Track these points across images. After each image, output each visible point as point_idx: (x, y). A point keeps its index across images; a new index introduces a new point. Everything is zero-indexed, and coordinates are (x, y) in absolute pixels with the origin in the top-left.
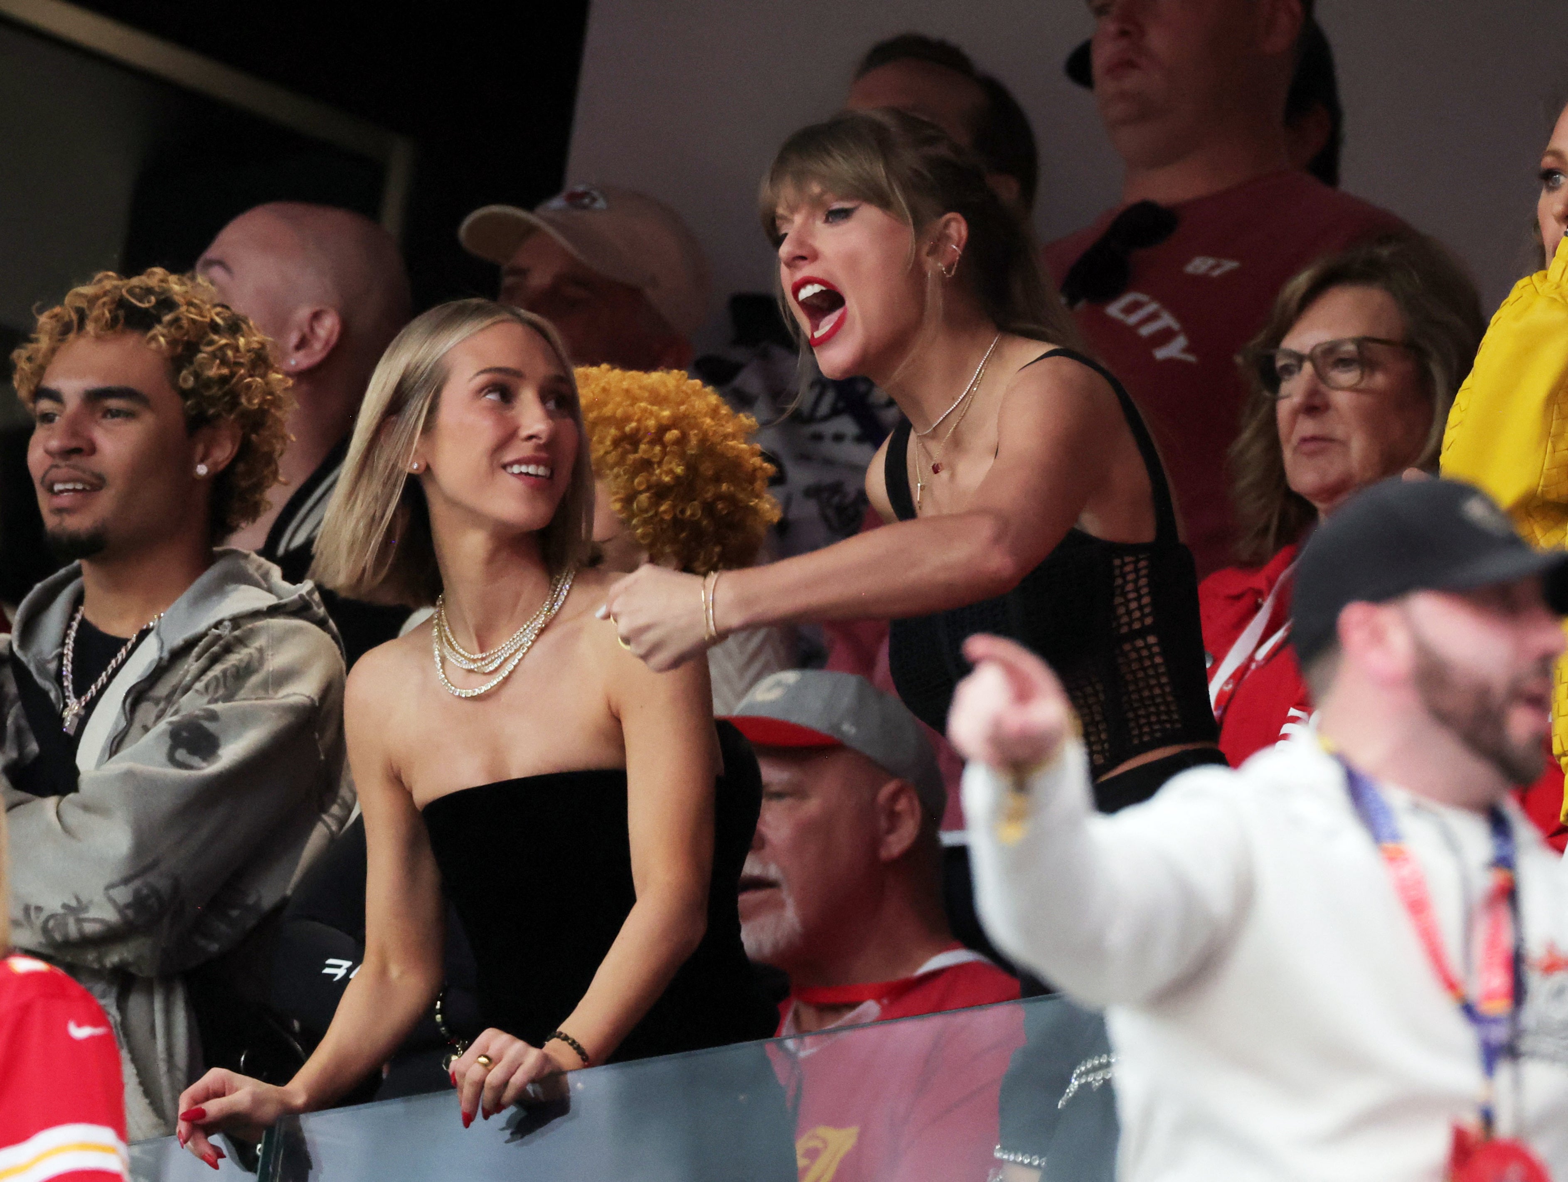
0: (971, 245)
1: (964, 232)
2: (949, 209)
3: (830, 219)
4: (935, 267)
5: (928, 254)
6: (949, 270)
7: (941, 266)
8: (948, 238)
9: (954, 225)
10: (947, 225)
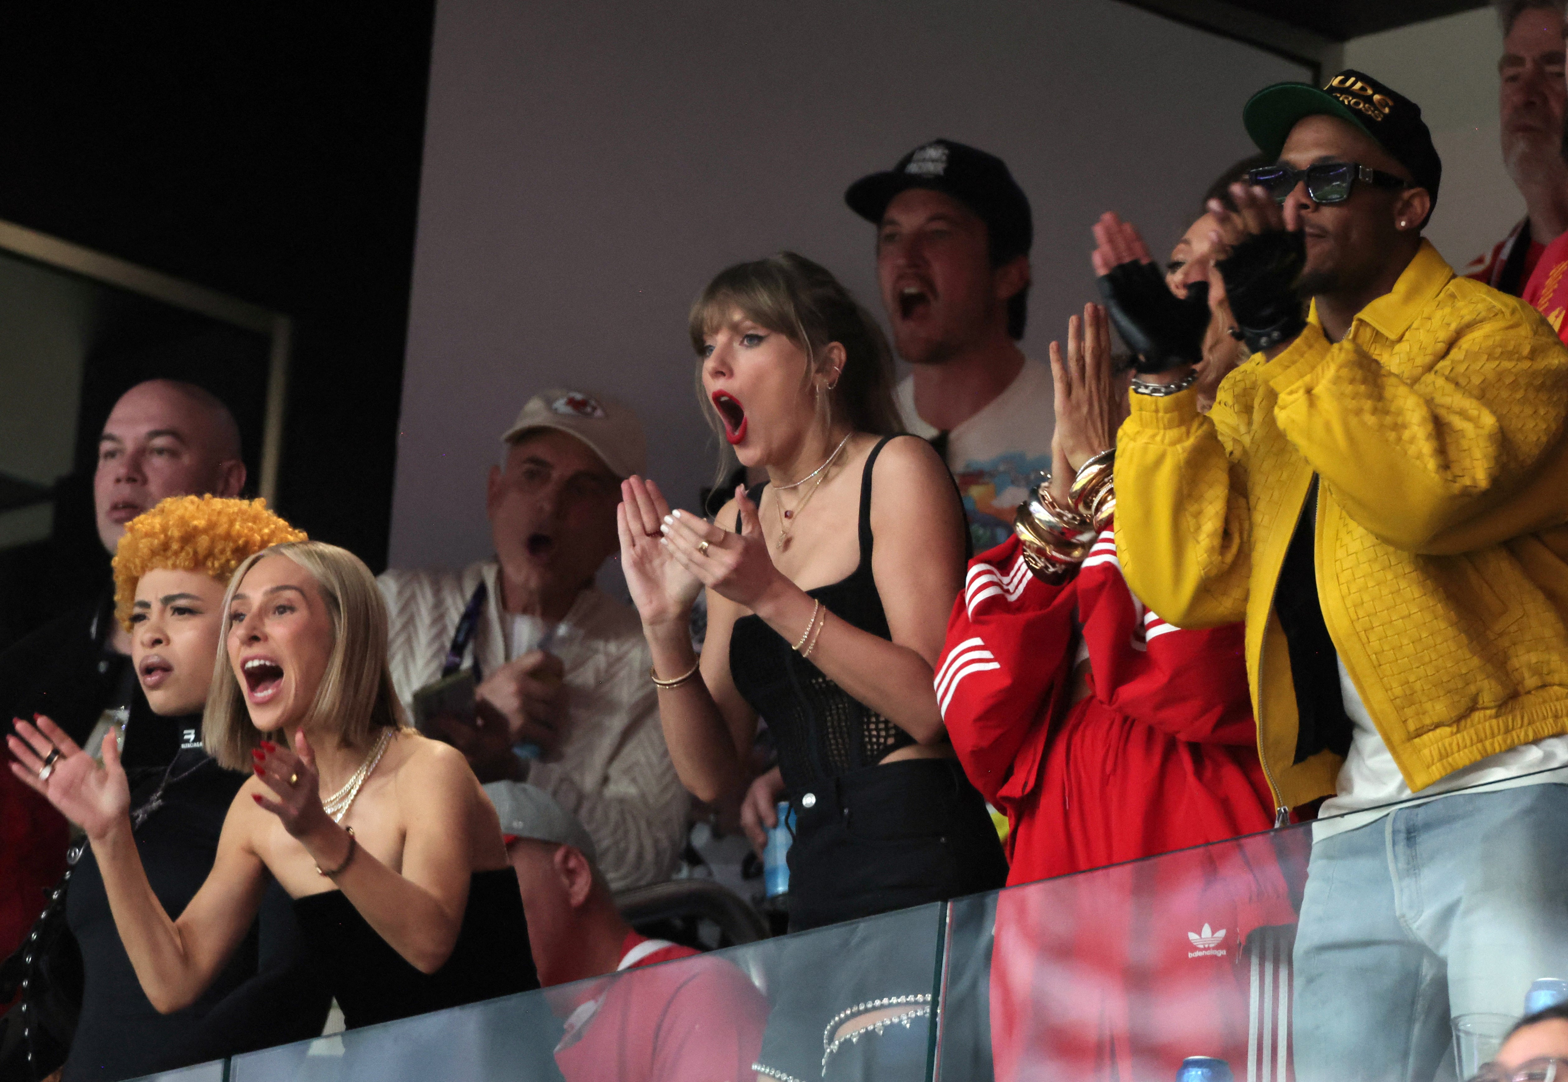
0: (848, 368)
1: (843, 356)
2: (832, 339)
3: (745, 342)
4: (822, 383)
5: (817, 371)
6: (830, 385)
7: (826, 381)
8: (832, 361)
9: (836, 351)
10: (831, 350)
